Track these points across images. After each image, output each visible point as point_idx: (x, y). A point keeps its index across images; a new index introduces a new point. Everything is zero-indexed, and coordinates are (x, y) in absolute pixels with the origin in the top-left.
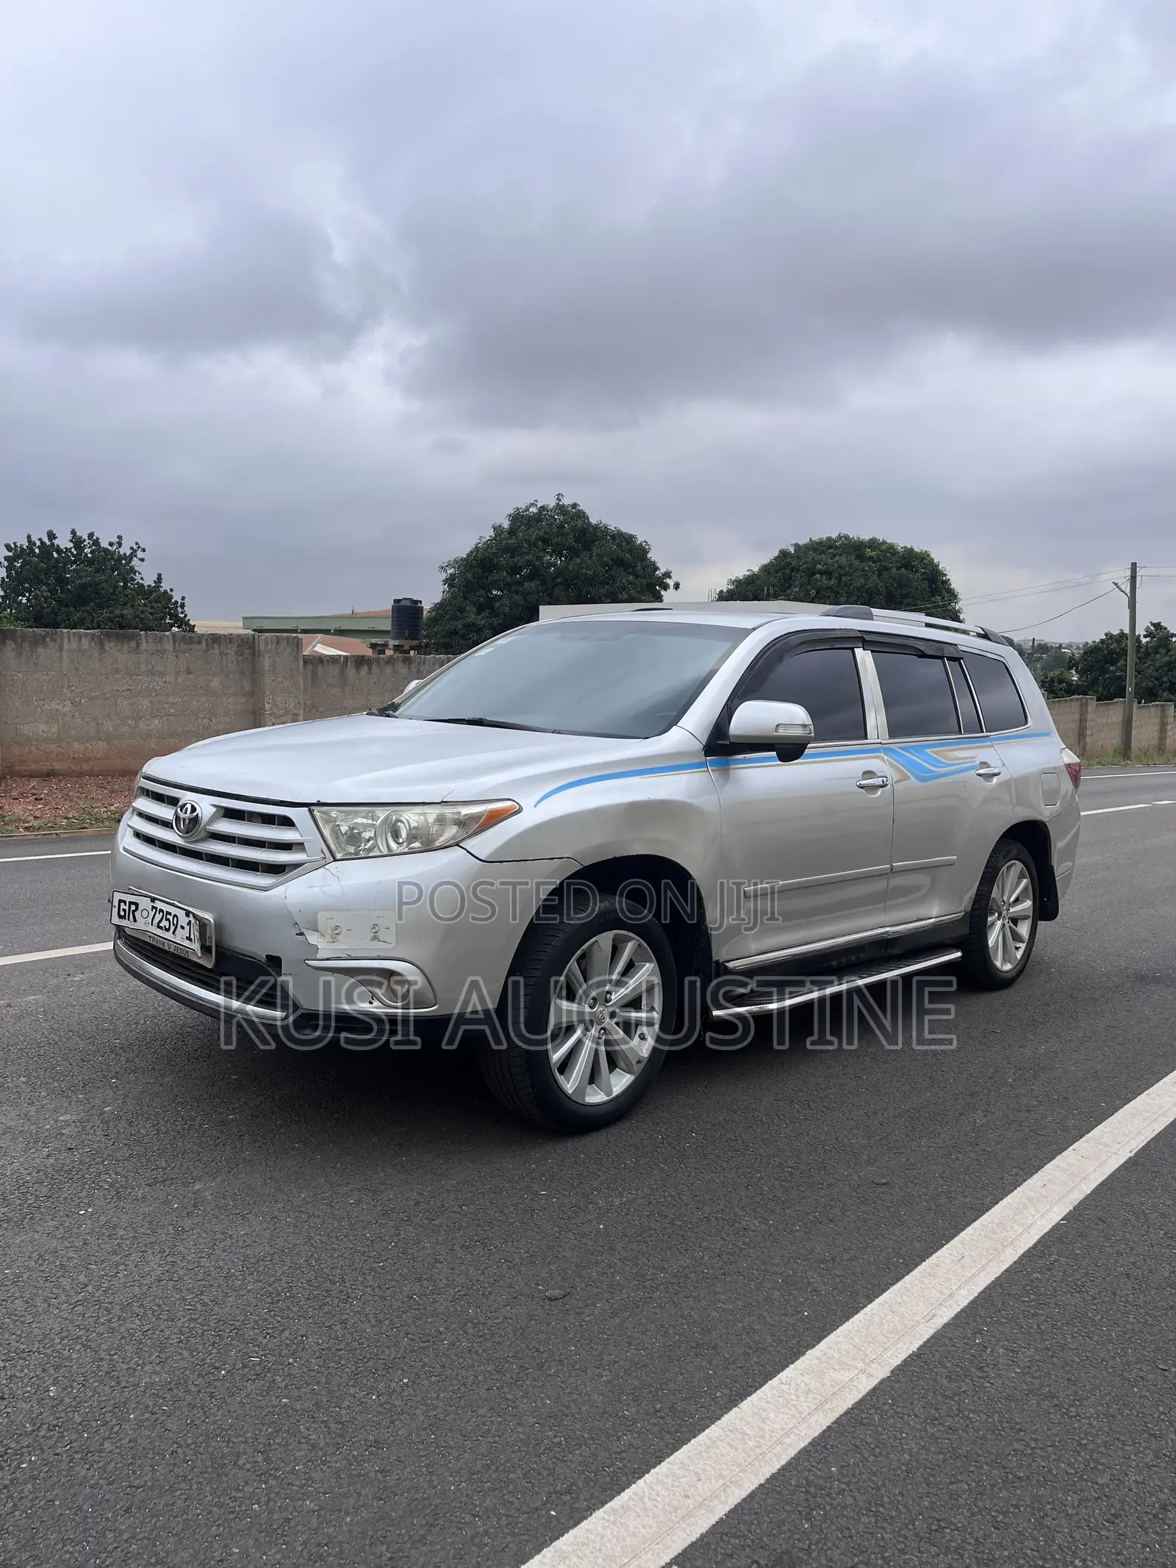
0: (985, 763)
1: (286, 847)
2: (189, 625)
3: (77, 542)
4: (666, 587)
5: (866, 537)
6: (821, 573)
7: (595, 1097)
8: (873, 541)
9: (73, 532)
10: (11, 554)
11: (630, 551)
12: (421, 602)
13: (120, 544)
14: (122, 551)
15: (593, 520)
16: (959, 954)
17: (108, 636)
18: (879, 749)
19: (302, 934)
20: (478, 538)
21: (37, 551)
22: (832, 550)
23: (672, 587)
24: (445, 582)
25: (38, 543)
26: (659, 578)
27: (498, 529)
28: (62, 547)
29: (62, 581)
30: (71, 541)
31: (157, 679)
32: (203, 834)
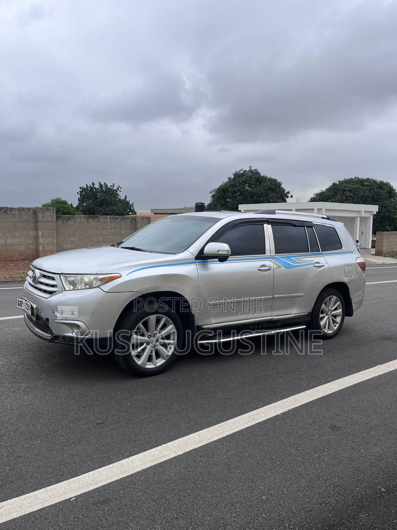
0: (318, 262)
1: (53, 286)
2: (135, 212)
3: (101, 186)
4: (288, 197)
5: (365, 177)
6: (348, 191)
7: (150, 366)
8: (368, 179)
9: (100, 183)
10: (81, 190)
11: (275, 185)
12: (204, 204)
13: (114, 186)
14: (114, 188)
15: (262, 175)
16: (305, 327)
17: (90, 217)
18: (272, 257)
19: (54, 312)
20: (223, 182)
21: (89, 189)
22: (352, 183)
23: (290, 197)
24: (212, 197)
25: (89, 187)
26: (285, 194)
27: (230, 179)
28: (96, 187)
29: (96, 198)
30: (99, 186)
31: (105, 230)
32: (37, 282)
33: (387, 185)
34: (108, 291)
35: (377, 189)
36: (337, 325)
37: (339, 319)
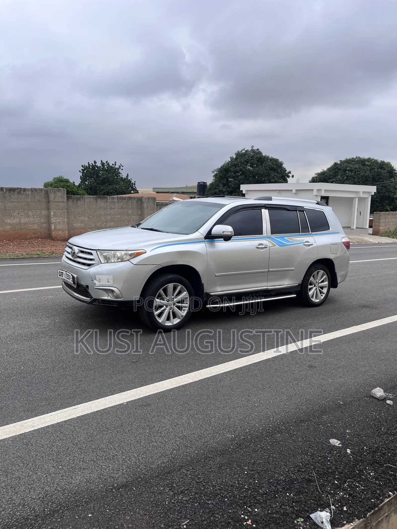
0: (308, 241)
1: (91, 260)
2: (137, 190)
3: (103, 164)
4: (289, 177)
5: (366, 157)
6: (349, 171)
7: (168, 324)
8: (369, 159)
9: (102, 161)
10: (83, 168)
11: (276, 165)
12: (206, 183)
13: (115, 165)
14: (116, 167)
15: (264, 155)
16: (295, 295)
18: (268, 237)
19: (93, 280)
20: (225, 161)
21: (91, 167)
22: (353, 163)
23: (291, 177)
24: (214, 176)
25: (91, 165)
26: (287, 174)
27: (232, 158)
28: (98, 166)
29: (98, 176)
30: (101, 164)
31: (112, 210)
32: (76, 256)
33: (388, 165)
34: (136, 263)
35: (378, 169)
36: (324, 295)
37: (325, 290)
